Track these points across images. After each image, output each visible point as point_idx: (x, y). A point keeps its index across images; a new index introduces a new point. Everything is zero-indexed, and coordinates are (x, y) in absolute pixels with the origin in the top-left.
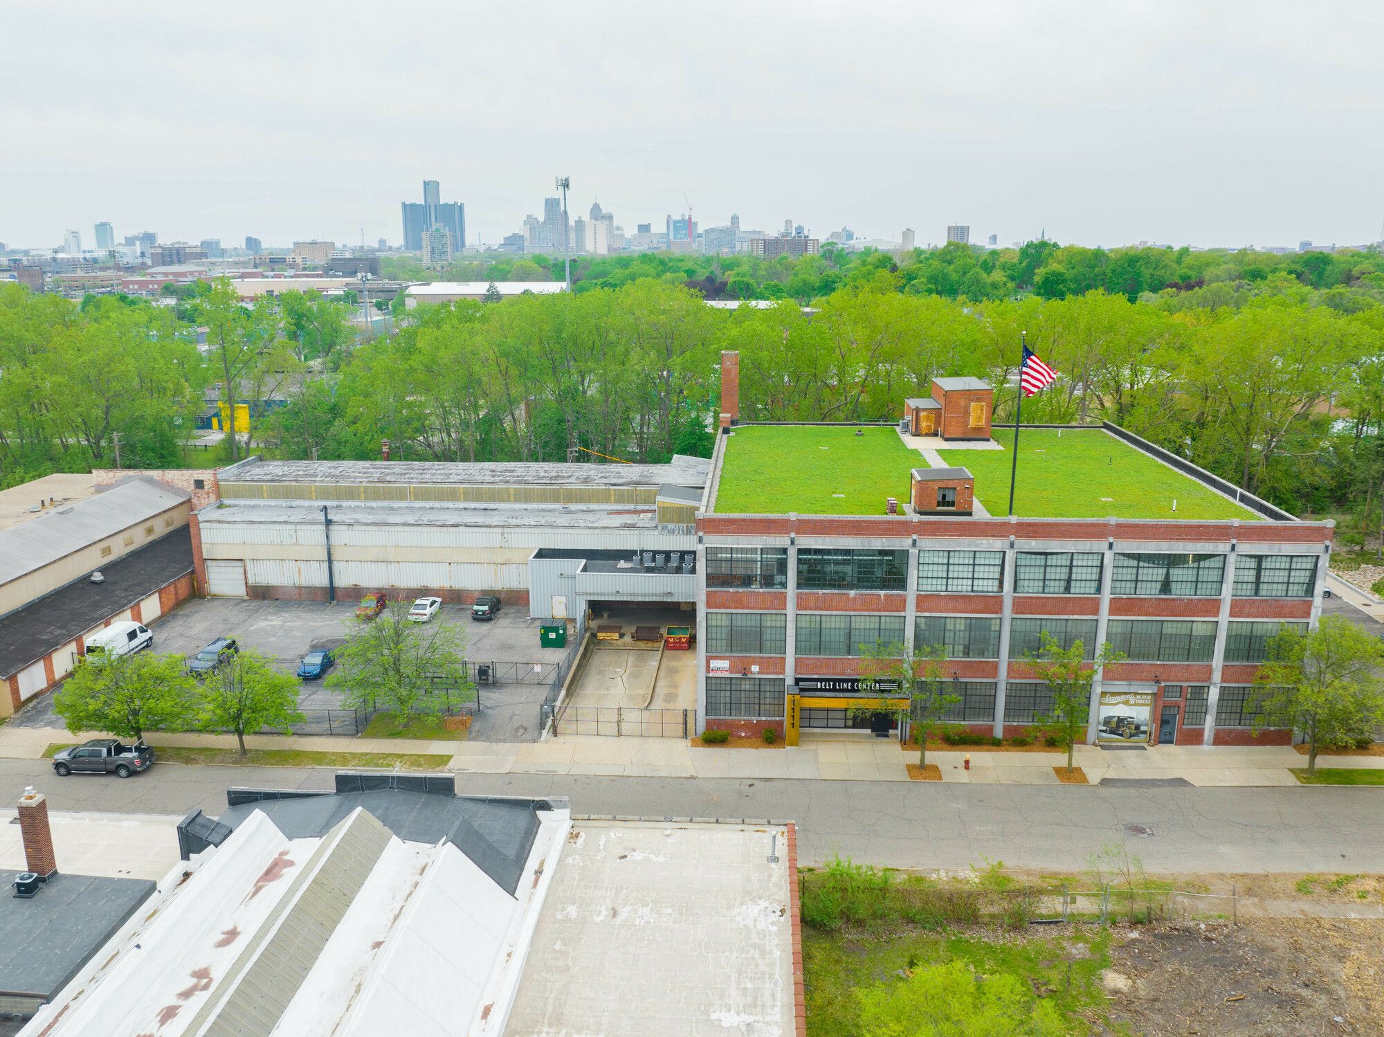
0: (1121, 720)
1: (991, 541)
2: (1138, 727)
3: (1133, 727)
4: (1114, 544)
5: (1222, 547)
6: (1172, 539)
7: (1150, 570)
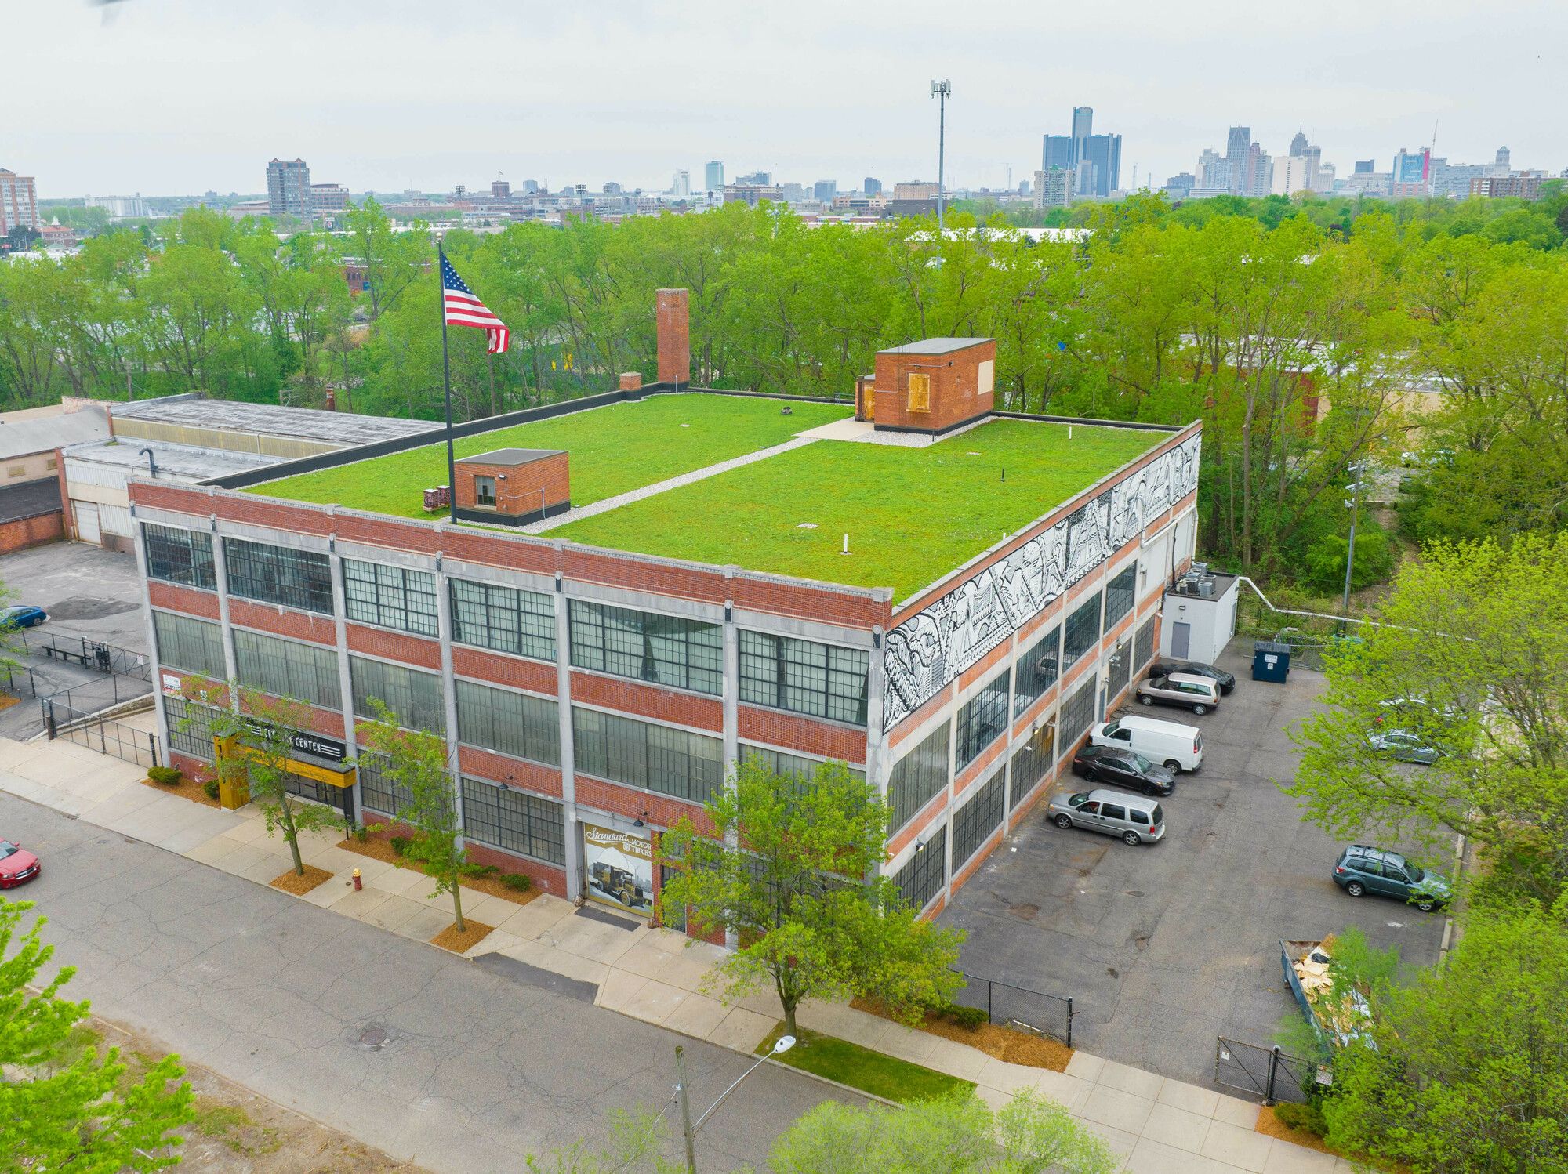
0: (616, 874)
1: (415, 556)
2: (639, 892)
3: (633, 890)
4: (564, 583)
5: (711, 612)
6: (640, 587)
7: (627, 635)
